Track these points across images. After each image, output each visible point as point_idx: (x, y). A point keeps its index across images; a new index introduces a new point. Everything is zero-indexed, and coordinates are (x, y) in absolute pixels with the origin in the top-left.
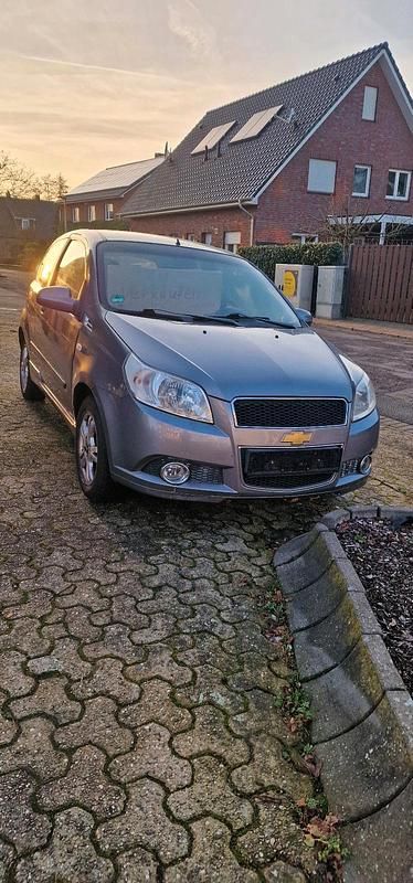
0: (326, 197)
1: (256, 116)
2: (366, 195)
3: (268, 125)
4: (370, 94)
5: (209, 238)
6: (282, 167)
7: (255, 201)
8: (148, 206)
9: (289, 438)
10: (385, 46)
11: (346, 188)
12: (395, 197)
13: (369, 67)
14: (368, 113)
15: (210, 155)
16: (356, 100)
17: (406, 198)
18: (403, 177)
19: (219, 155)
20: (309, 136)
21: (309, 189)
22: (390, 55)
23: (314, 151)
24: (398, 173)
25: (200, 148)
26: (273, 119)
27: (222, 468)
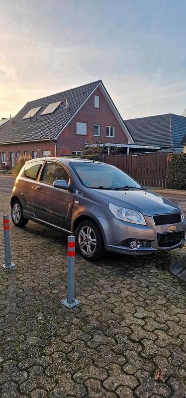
0: (84, 137)
1: (50, 105)
2: (99, 136)
3: (57, 108)
4: (97, 98)
5: (35, 154)
6: (66, 125)
7: (56, 138)
8: (5, 140)
9: (170, 228)
10: (100, 81)
11: (91, 133)
12: (110, 136)
13: (95, 89)
14: (97, 105)
15: (32, 120)
16: (92, 100)
17: (114, 137)
18: (112, 129)
19: (37, 120)
20: (76, 113)
21: (77, 133)
22: (103, 84)
23: (78, 119)
24: (110, 127)
25: (27, 116)
26: (59, 106)
27: (151, 241)
